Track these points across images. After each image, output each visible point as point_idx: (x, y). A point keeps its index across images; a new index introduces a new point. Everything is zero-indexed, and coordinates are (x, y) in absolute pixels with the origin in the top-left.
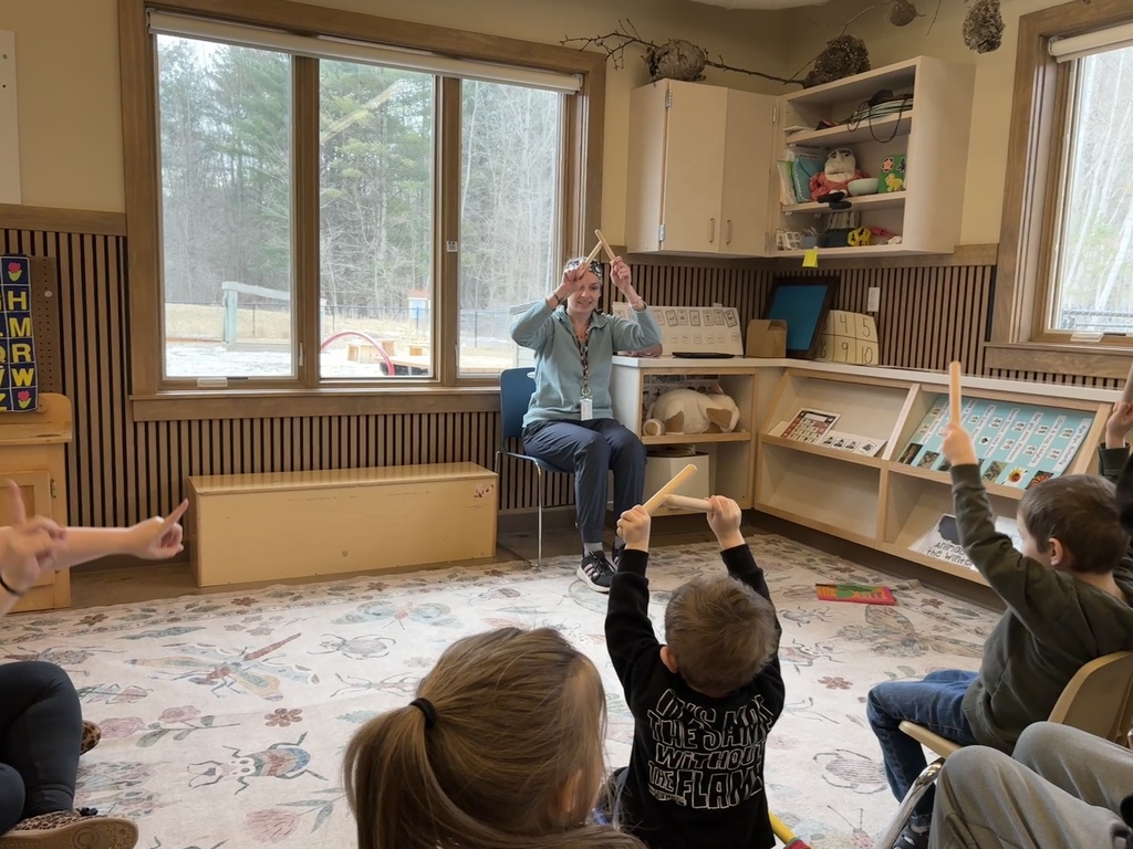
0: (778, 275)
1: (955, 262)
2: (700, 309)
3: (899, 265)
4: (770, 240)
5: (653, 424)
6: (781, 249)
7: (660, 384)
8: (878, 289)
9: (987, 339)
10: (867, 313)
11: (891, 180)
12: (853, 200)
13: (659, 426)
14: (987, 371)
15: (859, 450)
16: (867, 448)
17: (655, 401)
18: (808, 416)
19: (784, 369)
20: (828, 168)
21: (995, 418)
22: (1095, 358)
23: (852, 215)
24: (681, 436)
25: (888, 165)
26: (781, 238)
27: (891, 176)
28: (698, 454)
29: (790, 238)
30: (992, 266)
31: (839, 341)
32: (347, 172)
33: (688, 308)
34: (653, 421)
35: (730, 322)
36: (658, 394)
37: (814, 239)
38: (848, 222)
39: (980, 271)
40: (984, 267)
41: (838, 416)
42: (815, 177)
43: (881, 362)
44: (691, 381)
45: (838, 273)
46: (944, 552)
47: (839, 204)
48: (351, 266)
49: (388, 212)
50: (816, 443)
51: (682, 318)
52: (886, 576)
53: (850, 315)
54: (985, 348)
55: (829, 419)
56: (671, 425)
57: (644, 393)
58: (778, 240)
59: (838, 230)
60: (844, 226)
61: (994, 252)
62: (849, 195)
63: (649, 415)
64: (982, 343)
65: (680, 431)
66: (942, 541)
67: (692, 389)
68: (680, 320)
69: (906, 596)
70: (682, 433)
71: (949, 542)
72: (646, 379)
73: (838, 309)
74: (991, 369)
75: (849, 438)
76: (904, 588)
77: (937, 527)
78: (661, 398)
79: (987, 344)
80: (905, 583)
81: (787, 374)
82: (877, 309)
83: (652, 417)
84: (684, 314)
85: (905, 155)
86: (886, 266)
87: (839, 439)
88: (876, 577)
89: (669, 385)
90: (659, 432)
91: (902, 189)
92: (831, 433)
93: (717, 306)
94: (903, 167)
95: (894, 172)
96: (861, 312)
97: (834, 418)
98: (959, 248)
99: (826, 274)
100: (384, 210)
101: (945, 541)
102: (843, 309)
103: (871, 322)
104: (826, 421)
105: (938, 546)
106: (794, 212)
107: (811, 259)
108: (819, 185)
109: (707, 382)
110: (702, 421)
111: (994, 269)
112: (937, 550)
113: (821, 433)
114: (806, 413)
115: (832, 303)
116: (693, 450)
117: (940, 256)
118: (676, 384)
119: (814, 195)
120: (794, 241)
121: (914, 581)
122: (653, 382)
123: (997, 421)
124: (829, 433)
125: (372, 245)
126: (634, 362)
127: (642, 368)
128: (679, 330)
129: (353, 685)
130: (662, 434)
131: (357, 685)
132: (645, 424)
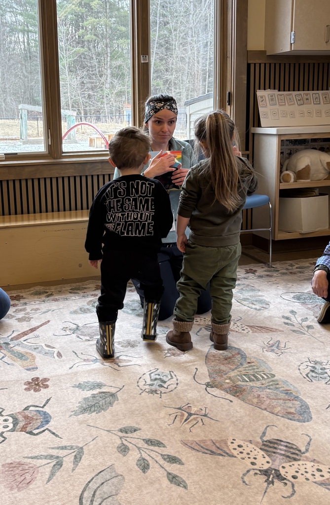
2: (320, 92)
5: (288, 174)
7: (291, 147)
13: (292, 175)
17: (288, 158)
24: (309, 183)
28: (321, 194)
32: (88, 37)
33: (311, 92)
34: (288, 172)
44: (313, 143)
48: (91, 92)
49: (111, 60)
51: (307, 99)
56: (301, 175)
57: (281, 154)
63: (284, 168)
65: (308, 178)
67: (315, 149)
70: (309, 181)
72: (282, 143)
78: (293, 156)
83: (287, 170)
84: (308, 97)
89: (300, 148)
90: (292, 180)
100: (109, 58)
110: (323, 171)
116: (317, 191)
118: (303, 147)
122: (287, 145)
125: (103, 80)
126: (273, 131)
127: (279, 135)
128: (305, 108)
129: (85, 360)
130: (295, 181)
131: (88, 360)
132: (282, 175)
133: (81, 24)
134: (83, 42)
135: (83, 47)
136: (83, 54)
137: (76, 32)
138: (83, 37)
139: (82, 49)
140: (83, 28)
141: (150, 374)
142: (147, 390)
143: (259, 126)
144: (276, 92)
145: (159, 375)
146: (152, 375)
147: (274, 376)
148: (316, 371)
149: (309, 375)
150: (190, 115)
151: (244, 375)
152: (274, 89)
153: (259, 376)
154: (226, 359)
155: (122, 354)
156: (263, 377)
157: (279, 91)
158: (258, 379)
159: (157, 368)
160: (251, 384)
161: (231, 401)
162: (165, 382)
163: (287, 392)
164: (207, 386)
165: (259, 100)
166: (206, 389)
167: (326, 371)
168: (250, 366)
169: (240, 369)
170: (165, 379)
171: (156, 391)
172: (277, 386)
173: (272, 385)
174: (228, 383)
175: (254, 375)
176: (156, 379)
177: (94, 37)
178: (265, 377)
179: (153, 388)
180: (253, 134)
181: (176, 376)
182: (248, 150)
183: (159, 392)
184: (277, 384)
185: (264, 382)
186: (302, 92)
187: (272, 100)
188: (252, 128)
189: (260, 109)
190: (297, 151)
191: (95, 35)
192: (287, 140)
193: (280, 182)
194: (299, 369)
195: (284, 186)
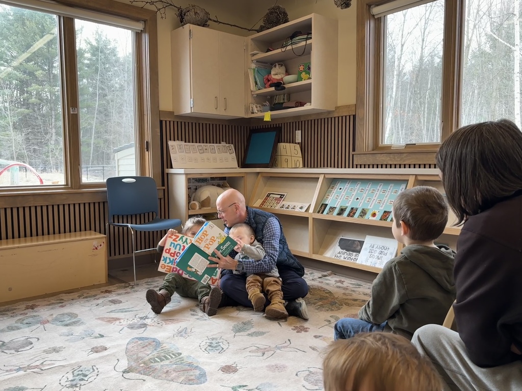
0: (251, 128)
1: (336, 115)
2: (215, 145)
3: (310, 118)
4: (247, 109)
5: (195, 204)
6: (253, 113)
7: (197, 184)
8: (300, 131)
9: (354, 150)
10: (296, 143)
11: (303, 75)
12: (287, 86)
13: (197, 204)
14: (355, 166)
15: (297, 210)
16: (301, 208)
17: (195, 192)
18: (271, 195)
19: (258, 173)
20: (273, 72)
21: (361, 188)
22: (405, 155)
23: (285, 95)
24: (209, 209)
25: (301, 68)
26: (252, 108)
27: (304, 73)
29: (257, 107)
30: (354, 115)
31: (284, 158)
32: (33, 100)
33: (209, 144)
34: (194, 202)
35: (230, 151)
36: (196, 189)
37: (268, 108)
38: (284, 99)
39: (348, 118)
40: (350, 116)
41: (286, 194)
42: (267, 76)
43: (304, 166)
44: (212, 181)
45: (280, 125)
46: (343, 256)
47: (279, 88)
50: (277, 208)
51: (206, 149)
52: (315, 271)
53: (288, 145)
54: (353, 155)
55: (282, 196)
56: (204, 204)
57: (188, 188)
58: (251, 109)
59: (279, 103)
60: (282, 101)
61: (354, 108)
62: (284, 84)
63: (192, 199)
64: (351, 153)
65: (209, 206)
66: (341, 250)
67: (214, 185)
68: (205, 150)
69: (327, 280)
71: (345, 251)
72: (189, 180)
73: (281, 142)
74: (357, 165)
75: (292, 204)
76: (325, 276)
77: (338, 244)
78: (198, 190)
79: (354, 153)
80: (325, 273)
81: (260, 175)
82: (300, 141)
83: (194, 200)
84: (207, 148)
85: (310, 63)
86: (302, 119)
87: (287, 205)
88: (310, 272)
89: (202, 184)
90: (198, 208)
91: (310, 78)
92: (284, 203)
93: (223, 144)
94: (309, 68)
95: (305, 71)
96: (293, 143)
97: (284, 195)
98: (337, 108)
99: (275, 126)
101: (342, 250)
102: (284, 142)
103: (298, 147)
104: (280, 197)
105: (339, 253)
106: (258, 95)
107: (267, 116)
108: (269, 81)
109: (221, 182)
111: (354, 116)
112: (339, 255)
113: (279, 203)
114: (270, 194)
115: (279, 140)
117: (329, 112)
118: (205, 183)
119: (266, 86)
120: (259, 109)
121: (329, 272)
122: (193, 183)
123: (362, 189)
124: (282, 203)
125: (48, 137)
126: (182, 171)
127: (186, 174)
128: (205, 155)
129: (7, 371)
130: (200, 209)
131: (11, 370)
132: (190, 204)
133: (25, 89)
134: (28, 104)
135: (28, 108)
136: (28, 114)
137: (20, 96)
138: (28, 101)
139: (26, 110)
140: (27, 93)
141: (73, 372)
142: (68, 386)
143: (171, 167)
144: (183, 143)
145: (82, 371)
146: (75, 372)
147: (181, 354)
148: (212, 345)
149: (207, 349)
150: (118, 160)
151: (157, 357)
152: (182, 140)
153: (168, 356)
154: (143, 348)
155: (46, 359)
156: (172, 357)
157: (185, 142)
158: (167, 359)
159: (80, 365)
160: (162, 363)
161: (144, 380)
162: (86, 376)
163: (190, 364)
164: (124, 372)
165: (170, 148)
166: (123, 375)
167: (219, 344)
168: (162, 350)
169: (154, 354)
170: (87, 373)
171: (76, 384)
172: (182, 362)
173: (178, 361)
174: (142, 367)
175: (165, 357)
176: (78, 375)
177: (39, 101)
178: (174, 357)
179: (74, 383)
180: (168, 174)
181: (97, 369)
182: (164, 186)
183: (79, 385)
184: (183, 360)
185: (171, 360)
186: (202, 144)
187: (180, 148)
188: (167, 169)
189: (172, 156)
190: (201, 186)
191: (39, 99)
192: (193, 179)
193: (189, 209)
194: (200, 346)
195: (191, 212)
